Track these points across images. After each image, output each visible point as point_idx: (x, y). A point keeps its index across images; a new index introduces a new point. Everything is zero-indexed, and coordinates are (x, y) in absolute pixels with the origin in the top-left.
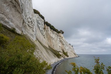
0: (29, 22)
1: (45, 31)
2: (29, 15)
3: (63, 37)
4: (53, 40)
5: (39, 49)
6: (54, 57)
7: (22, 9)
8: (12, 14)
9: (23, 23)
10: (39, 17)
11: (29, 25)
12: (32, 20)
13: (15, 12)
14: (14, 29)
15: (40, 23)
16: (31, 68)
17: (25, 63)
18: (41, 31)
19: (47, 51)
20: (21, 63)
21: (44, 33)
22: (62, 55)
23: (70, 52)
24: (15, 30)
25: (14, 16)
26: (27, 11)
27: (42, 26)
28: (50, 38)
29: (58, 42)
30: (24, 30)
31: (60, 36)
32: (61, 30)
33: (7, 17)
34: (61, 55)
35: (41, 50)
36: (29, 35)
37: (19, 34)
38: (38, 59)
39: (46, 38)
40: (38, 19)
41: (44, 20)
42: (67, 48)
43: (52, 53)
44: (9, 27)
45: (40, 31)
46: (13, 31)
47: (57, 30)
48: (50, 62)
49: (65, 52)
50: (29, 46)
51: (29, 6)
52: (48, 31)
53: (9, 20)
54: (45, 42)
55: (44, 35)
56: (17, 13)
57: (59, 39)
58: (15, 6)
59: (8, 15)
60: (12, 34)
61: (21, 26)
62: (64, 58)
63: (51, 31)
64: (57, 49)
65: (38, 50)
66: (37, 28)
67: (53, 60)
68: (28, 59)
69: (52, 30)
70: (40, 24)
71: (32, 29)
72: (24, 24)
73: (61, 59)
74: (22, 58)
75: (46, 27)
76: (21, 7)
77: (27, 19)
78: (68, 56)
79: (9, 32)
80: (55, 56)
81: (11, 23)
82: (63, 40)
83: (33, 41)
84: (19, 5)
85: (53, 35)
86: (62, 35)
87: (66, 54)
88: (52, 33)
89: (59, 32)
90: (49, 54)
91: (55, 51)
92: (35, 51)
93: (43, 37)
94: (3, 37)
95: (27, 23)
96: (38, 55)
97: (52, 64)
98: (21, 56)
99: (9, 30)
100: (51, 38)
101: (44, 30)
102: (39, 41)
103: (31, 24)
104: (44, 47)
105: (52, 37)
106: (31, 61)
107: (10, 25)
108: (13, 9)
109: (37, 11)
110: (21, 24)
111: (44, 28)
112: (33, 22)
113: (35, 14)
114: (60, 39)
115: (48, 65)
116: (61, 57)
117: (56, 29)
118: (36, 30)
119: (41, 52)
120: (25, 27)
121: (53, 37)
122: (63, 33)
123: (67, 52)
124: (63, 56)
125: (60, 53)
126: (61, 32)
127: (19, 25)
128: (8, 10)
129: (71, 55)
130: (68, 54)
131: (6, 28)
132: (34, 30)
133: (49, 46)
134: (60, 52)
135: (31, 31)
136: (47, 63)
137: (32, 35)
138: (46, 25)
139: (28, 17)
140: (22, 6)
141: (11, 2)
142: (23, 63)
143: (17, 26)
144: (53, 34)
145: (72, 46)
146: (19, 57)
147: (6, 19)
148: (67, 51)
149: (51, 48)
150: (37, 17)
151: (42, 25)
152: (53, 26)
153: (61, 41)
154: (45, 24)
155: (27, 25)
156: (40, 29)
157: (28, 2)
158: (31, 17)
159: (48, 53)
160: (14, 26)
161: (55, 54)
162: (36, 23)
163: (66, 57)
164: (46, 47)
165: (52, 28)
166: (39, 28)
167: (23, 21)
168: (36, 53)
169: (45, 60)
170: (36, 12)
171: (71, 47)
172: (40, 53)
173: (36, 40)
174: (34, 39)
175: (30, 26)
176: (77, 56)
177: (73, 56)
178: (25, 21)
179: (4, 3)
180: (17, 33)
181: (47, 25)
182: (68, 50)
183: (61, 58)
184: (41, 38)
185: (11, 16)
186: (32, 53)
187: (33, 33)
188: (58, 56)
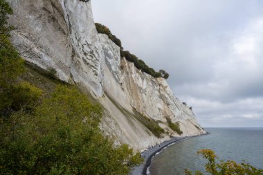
0: (85, 54)
1: (122, 73)
2: (86, 36)
3: (166, 87)
4: (144, 95)
5: (110, 117)
6: (146, 134)
7: (70, 25)
8: (47, 37)
9: (73, 56)
10: (109, 41)
11: (85, 61)
12: (93, 47)
13: (54, 31)
14: (53, 71)
15: (112, 55)
16: (93, 163)
17: (78, 151)
18: (114, 74)
19: (130, 122)
20: (69, 150)
21: (122, 78)
22: (167, 129)
23: (186, 123)
24: (56, 72)
25: (51, 42)
26: (81, 29)
27: (116, 61)
28: (134, 90)
29: (156, 98)
30: (74, 73)
31: (160, 85)
32: (161, 71)
33: (36, 44)
34: (162, 131)
35: (115, 118)
36: (86, 84)
37: (64, 83)
38: (109, 140)
39: (125, 89)
40: (106, 46)
41: (122, 48)
42: (177, 113)
43: (141, 125)
44: (42, 67)
45: (111, 75)
46: (51, 76)
47: (152, 69)
48: (137, 146)
49: (173, 122)
50: (87, 109)
51: (84, 15)
52: (131, 73)
53: (41, 51)
54: (124, 99)
55: (121, 82)
56: (59, 34)
57: (157, 92)
58: (54, 19)
59: (39, 39)
60: (49, 83)
61: (68, 63)
62: (171, 137)
63: (138, 72)
64: (154, 116)
65: (108, 119)
66: (104, 66)
67: (144, 143)
68: (87, 140)
69: (140, 71)
70: (110, 58)
71: (94, 69)
72: (74, 58)
73: (163, 140)
74: (70, 139)
75: (127, 64)
76: (67, 20)
77: (81, 46)
78: (180, 133)
79: (42, 77)
80: (148, 133)
81: (46, 58)
82: (168, 94)
83: (95, 98)
84: (63, 16)
85: (143, 82)
86: (164, 82)
87: (175, 127)
88: (140, 79)
89: (156, 75)
90: (135, 129)
91: (149, 120)
92: (101, 119)
93: (120, 87)
94: (28, 90)
95: (82, 55)
96: (110, 130)
97: (142, 151)
98: (69, 131)
99: (42, 74)
100: (138, 91)
101: (120, 72)
102: (110, 98)
103: (90, 58)
104: (123, 111)
105: (141, 88)
106: (93, 145)
107: (43, 63)
108: (50, 26)
109: (104, 27)
110: (69, 59)
111: (122, 67)
112: (94, 52)
113: (100, 35)
114: (159, 91)
115: (135, 154)
116: (164, 135)
117: (150, 67)
118: (102, 72)
119: (116, 124)
120: (77, 65)
121: (144, 88)
122: (166, 76)
123: (177, 123)
124: (168, 133)
125: (160, 125)
126: (163, 75)
127: (63, 61)
128: (38, 29)
129: (188, 131)
130: (182, 128)
131: (35, 70)
132: (99, 72)
133: (134, 109)
134: (160, 122)
135: (91, 75)
136: (131, 150)
137: (93, 83)
138: (124, 59)
139: (83, 42)
140: (70, 18)
141: (44, 9)
142: (74, 150)
143: (60, 64)
144: (143, 79)
145: (191, 108)
146: (63, 135)
147: (35, 49)
148: (177, 120)
149: (139, 113)
150: (104, 41)
151: (117, 59)
152: (141, 61)
153: (161, 97)
154: (122, 56)
155: (81, 61)
156: (111, 69)
157: (82, 7)
158: (90, 42)
159: (132, 125)
160: (53, 65)
161: (149, 129)
162: (102, 56)
163: (176, 135)
164: (127, 111)
165: (141, 66)
166: (109, 66)
167: (73, 51)
168: (105, 126)
169: (126, 142)
170: (101, 29)
171: (188, 110)
172: (113, 125)
173: (103, 96)
174: (98, 94)
175: (88, 64)
176: (204, 132)
177: (194, 132)
178: (78, 51)
179: (30, 13)
180: (59, 81)
181: (127, 59)
182: (180, 117)
183: (163, 137)
184: (115, 90)
185: (44, 42)
186: (95, 125)
187: (96, 80)
188: (157, 132)
